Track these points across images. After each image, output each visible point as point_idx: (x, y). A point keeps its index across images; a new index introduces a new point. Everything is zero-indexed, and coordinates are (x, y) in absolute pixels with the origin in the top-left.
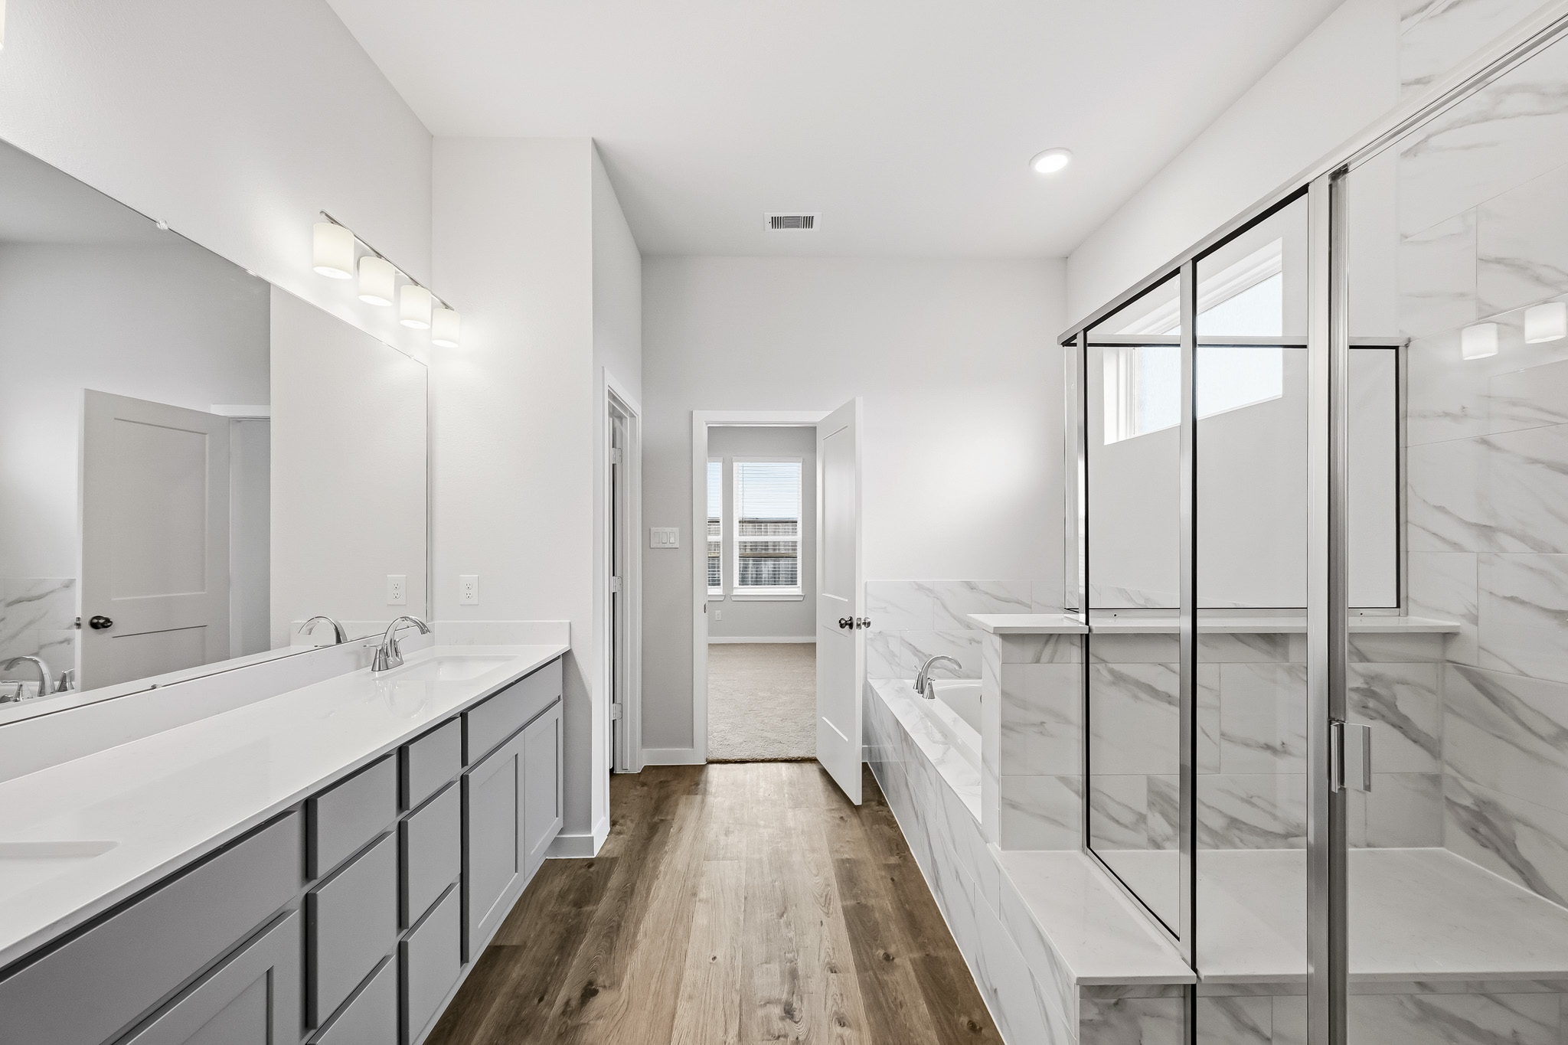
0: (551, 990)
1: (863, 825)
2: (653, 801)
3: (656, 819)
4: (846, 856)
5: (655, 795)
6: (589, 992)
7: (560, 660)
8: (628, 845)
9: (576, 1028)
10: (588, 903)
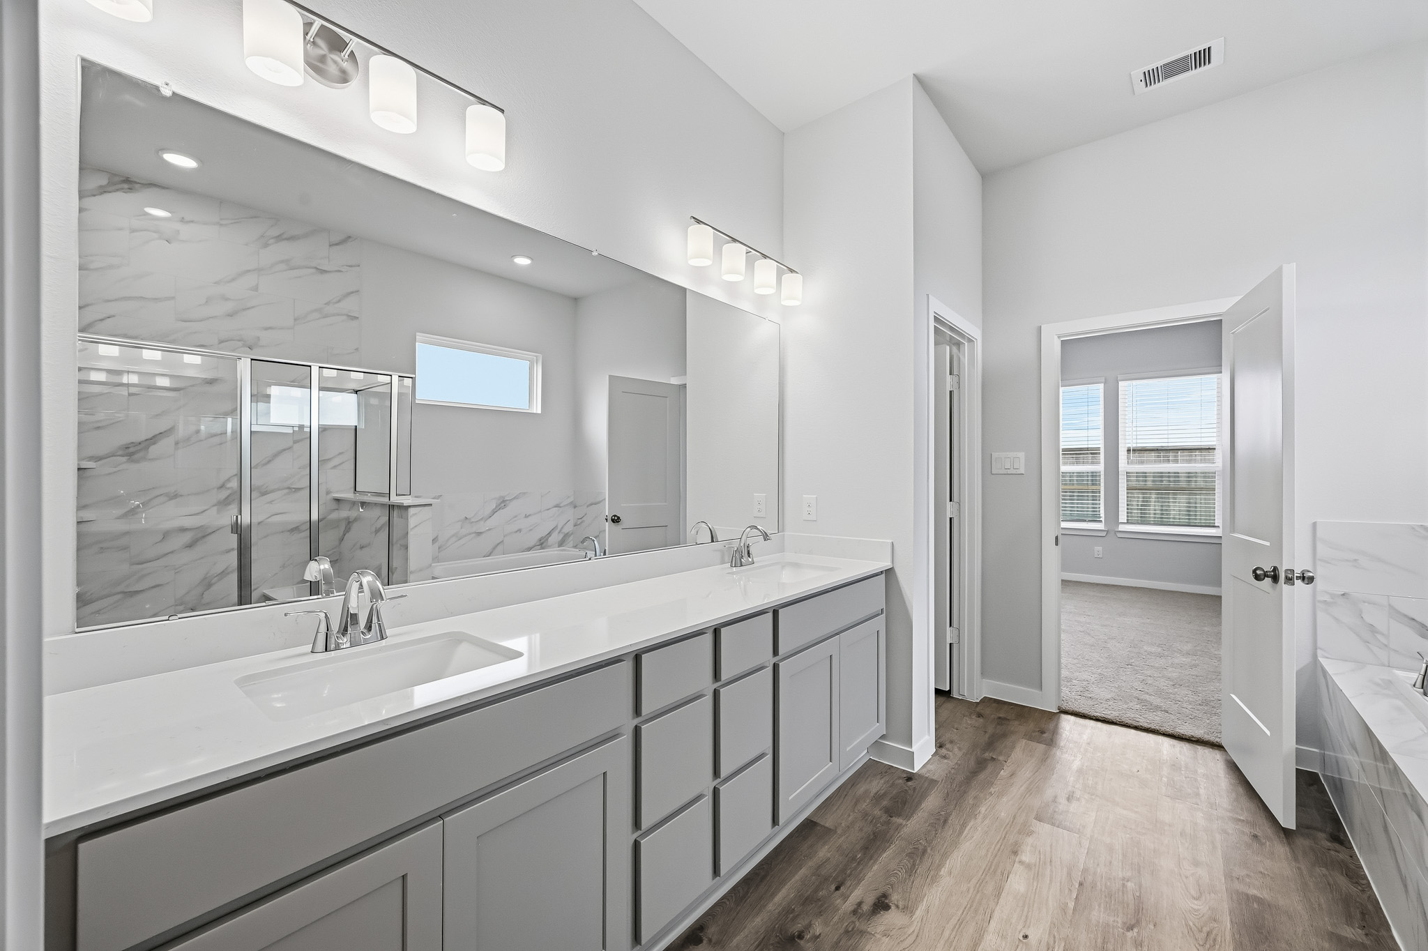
0: (848, 883)
1: (1296, 859)
2: (987, 736)
3: (987, 755)
4: (1253, 892)
5: (990, 730)
6: (881, 905)
7: (883, 575)
8: (950, 772)
9: (862, 933)
10: (899, 815)
